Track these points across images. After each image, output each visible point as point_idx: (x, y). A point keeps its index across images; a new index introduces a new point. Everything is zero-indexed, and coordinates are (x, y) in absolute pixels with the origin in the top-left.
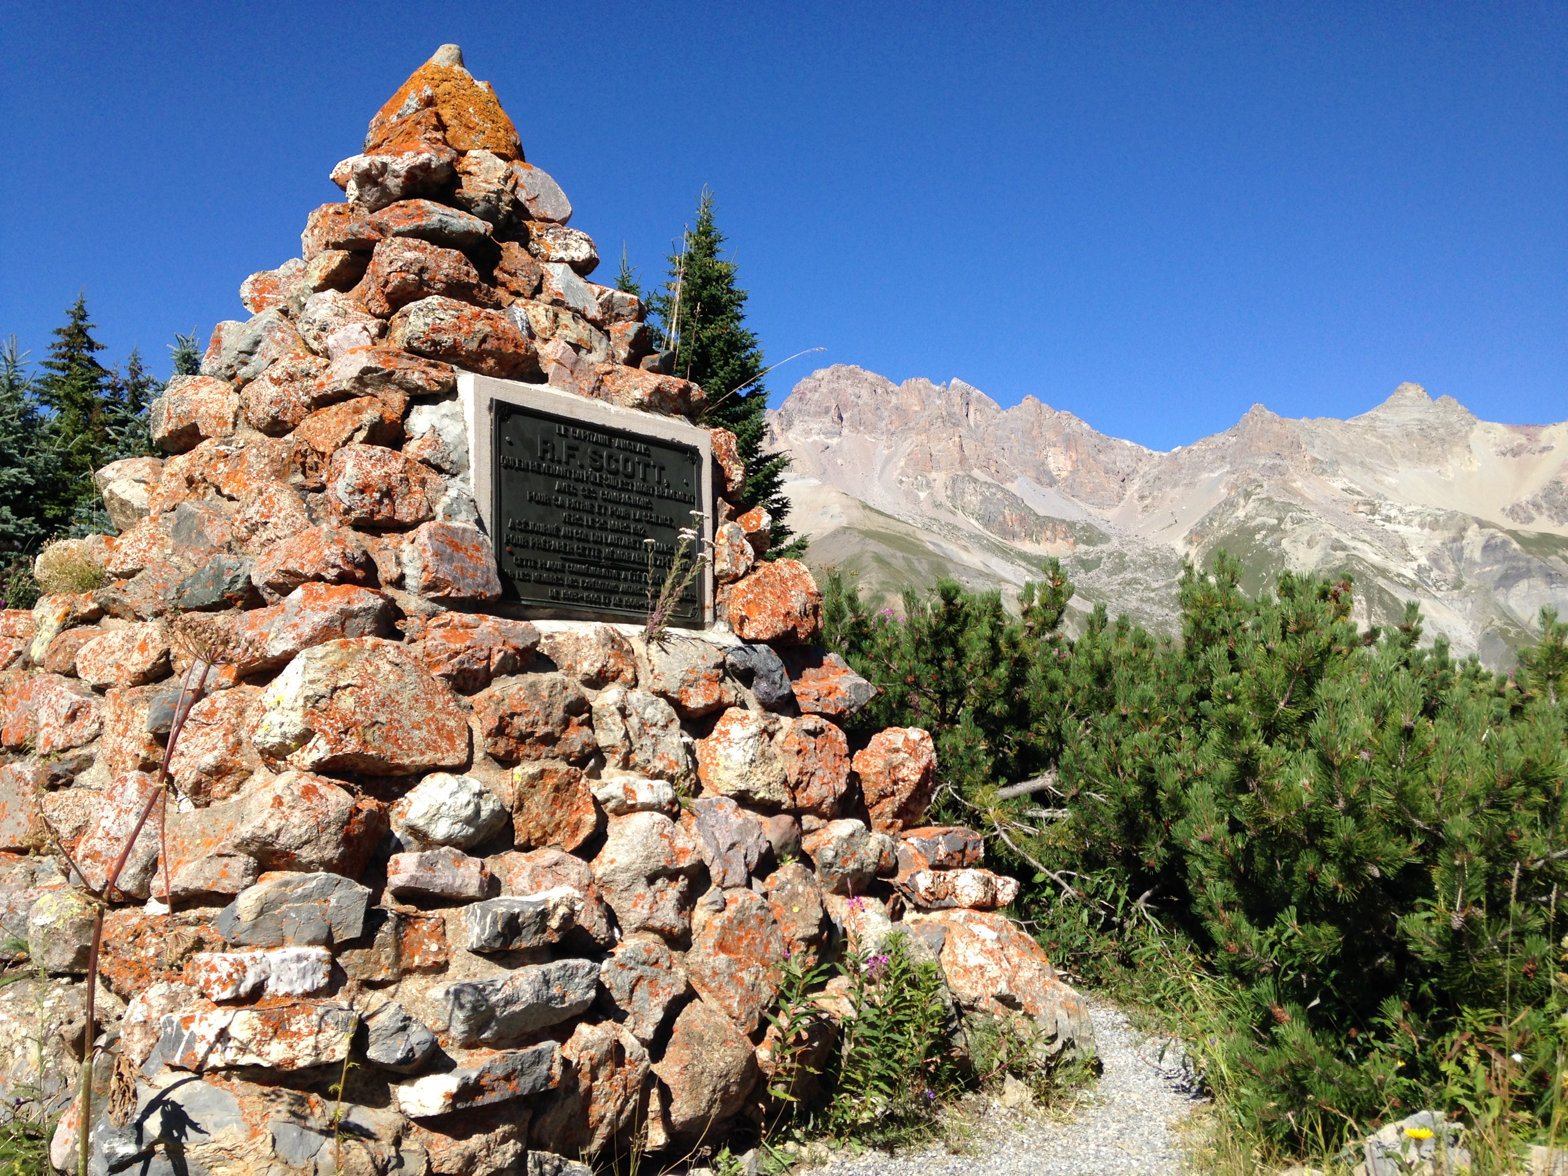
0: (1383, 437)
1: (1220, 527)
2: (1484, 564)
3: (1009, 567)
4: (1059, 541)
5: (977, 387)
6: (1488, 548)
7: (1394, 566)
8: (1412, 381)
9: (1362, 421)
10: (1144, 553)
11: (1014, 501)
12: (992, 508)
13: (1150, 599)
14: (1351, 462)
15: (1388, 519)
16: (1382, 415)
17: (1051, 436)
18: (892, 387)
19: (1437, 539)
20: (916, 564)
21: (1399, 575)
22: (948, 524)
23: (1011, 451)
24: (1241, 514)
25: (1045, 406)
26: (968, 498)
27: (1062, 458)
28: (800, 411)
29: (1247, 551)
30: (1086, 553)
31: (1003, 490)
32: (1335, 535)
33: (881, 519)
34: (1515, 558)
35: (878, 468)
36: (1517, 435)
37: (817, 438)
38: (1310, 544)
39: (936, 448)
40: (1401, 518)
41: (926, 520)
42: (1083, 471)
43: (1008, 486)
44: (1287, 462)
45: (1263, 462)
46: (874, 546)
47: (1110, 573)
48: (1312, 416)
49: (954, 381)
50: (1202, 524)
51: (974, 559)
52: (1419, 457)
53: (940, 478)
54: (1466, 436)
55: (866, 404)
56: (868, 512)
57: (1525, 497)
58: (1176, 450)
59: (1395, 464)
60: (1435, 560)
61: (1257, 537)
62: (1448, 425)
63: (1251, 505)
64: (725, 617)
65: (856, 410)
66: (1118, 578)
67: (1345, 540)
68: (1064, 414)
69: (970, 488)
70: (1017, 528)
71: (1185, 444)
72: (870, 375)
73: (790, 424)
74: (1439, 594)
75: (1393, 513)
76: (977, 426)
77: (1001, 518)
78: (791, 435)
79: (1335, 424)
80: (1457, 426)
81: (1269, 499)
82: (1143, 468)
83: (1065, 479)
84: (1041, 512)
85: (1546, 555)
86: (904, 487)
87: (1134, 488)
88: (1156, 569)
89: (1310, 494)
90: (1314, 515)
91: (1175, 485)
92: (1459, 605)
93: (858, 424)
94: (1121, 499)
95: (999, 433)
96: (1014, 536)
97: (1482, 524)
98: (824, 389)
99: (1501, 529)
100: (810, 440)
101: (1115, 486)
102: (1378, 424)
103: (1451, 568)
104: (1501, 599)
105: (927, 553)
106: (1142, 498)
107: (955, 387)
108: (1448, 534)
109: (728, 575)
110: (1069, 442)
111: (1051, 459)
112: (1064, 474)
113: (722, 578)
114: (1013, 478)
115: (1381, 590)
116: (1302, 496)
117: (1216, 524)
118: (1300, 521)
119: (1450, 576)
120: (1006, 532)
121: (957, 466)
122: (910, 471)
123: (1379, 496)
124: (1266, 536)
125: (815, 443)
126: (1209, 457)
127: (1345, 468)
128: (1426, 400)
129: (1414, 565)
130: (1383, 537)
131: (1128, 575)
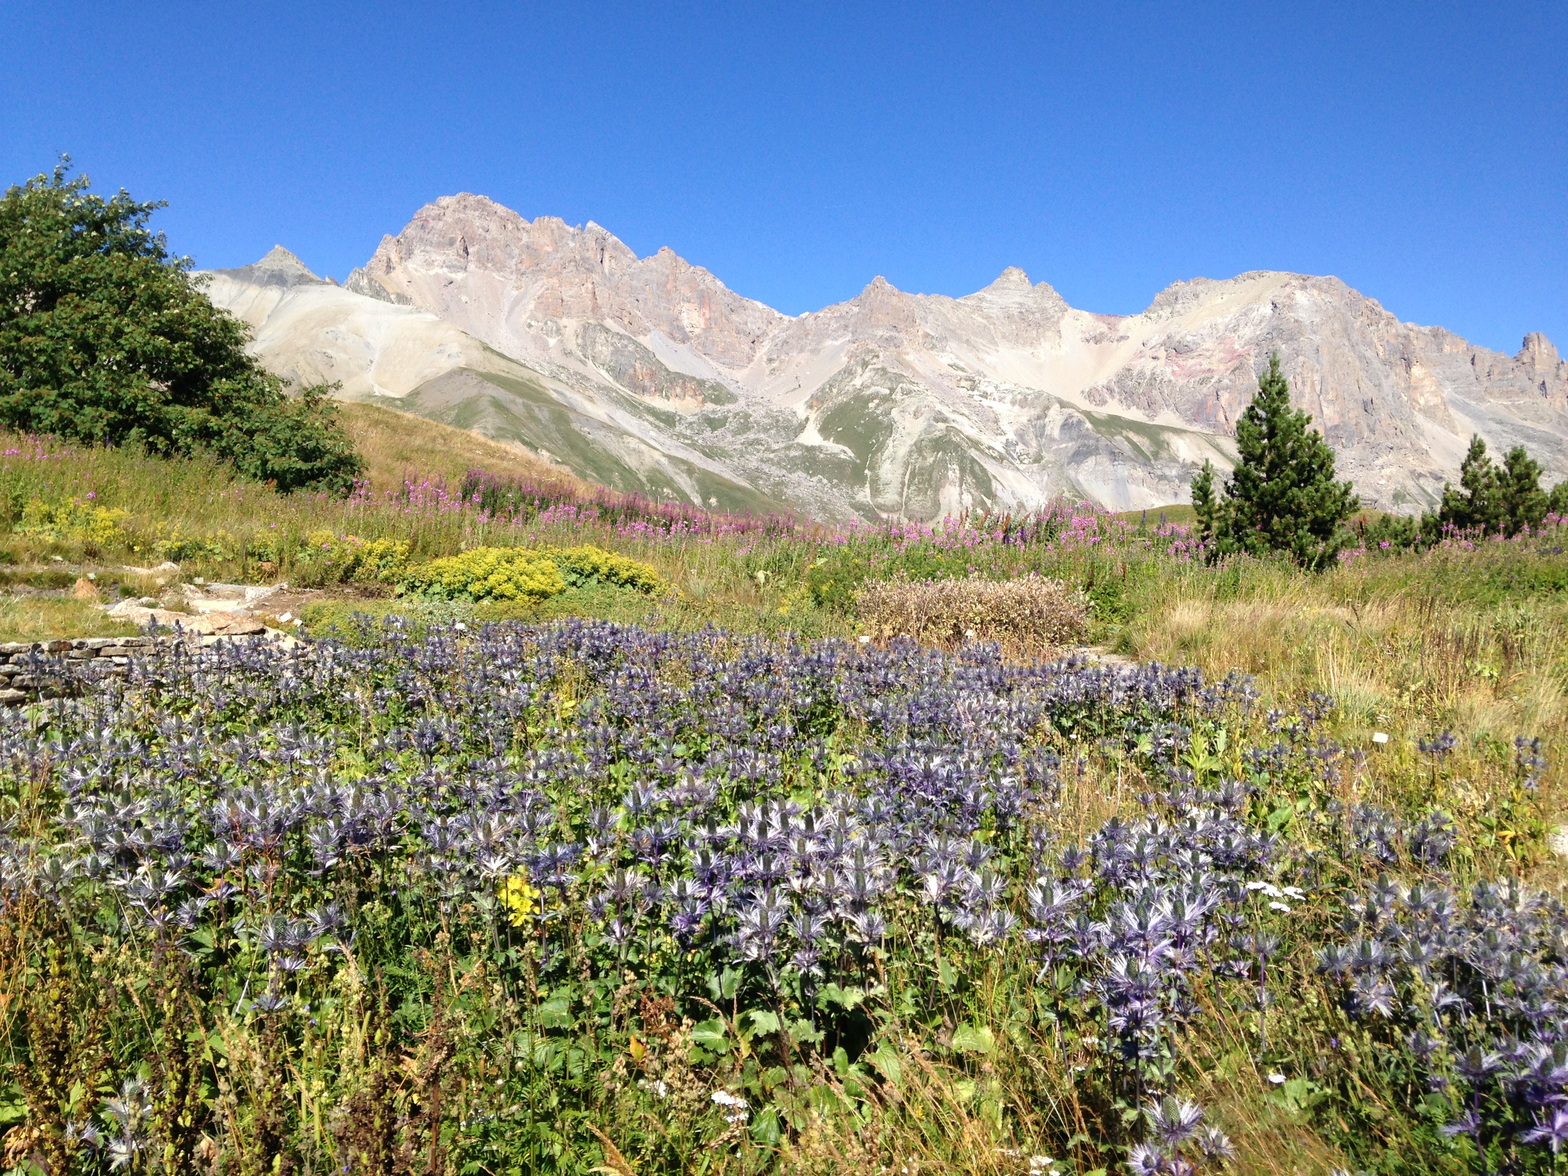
0: (988, 317)
1: (839, 394)
2: (1062, 441)
3: (634, 421)
4: (688, 398)
5: (614, 232)
6: (1066, 426)
7: (986, 439)
8: (1016, 266)
9: (970, 301)
10: (768, 415)
11: (646, 354)
12: (623, 360)
13: (769, 460)
14: (959, 339)
15: (985, 395)
16: (989, 297)
17: (685, 291)
18: (524, 224)
19: (1024, 416)
20: (536, 410)
21: (989, 448)
22: (576, 373)
23: (646, 303)
24: (858, 382)
25: (680, 259)
26: (599, 348)
27: (695, 314)
28: (421, 240)
29: (860, 418)
30: (713, 412)
31: (635, 342)
32: (939, 407)
33: (503, 363)
34: (1086, 436)
35: (506, 309)
36: (1101, 324)
37: (440, 271)
38: (916, 415)
39: (568, 293)
40: (996, 395)
41: (554, 368)
42: (716, 330)
43: (641, 339)
44: (902, 335)
45: (880, 333)
46: (493, 391)
47: (735, 433)
48: (928, 293)
49: (590, 224)
50: (823, 390)
51: (599, 410)
52: (1017, 339)
53: (571, 325)
54: (1058, 322)
55: (494, 239)
56: (488, 354)
57: (1101, 381)
58: (803, 315)
59: (996, 344)
60: (1021, 436)
61: (871, 405)
62: (1043, 310)
63: (868, 374)
65: (483, 245)
66: (742, 438)
67: (947, 412)
68: (700, 269)
69: (601, 337)
70: (647, 383)
71: (812, 311)
72: (499, 208)
73: (410, 253)
74: (1021, 467)
75: (990, 390)
76: (612, 275)
77: (631, 371)
78: (410, 265)
79: (948, 301)
80: (1051, 312)
81: (884, 369)
82: (774, 331)
83: (698, 337)
84: (672, 368)
85: (1113, 435)
86: (532, 331)
87: (763, 350)
88: (778, 431)
89: (920, 368)
90: (922, 387)
91: (801, 351)
92: (1038, 478)
93: (484, 261)
94: (750, 360)
95: (634, 283)
96: (644, 390)
97: (1063, 405)
98: (449, 219)
99: (1077, 409)
100: (432, 273)
101: (746, 348)
102: (984, 304)
103: (1034, 443)
104: (1072, 473)
105: (549, 401)
106: (770, 360)
107: (590, 231)
108: (1034, 412)
110: (704, 299)
111: (684, 315)
112: (697, 331)
114: (646, 331)
115: (973, 461)
116: (913, 369)
117: (835, 391)
118: (908, 393)
119: (1032, 451)
120: (637, 386)
121: (590, 314)
122: (540, 316)
123: (979, 373)
124: (878, 405)
125: (437, 276)
126: (834, 325)
127: (952, 345)
128: (1027, 286)
129: (1003, 439)
130: (980, 412)
131: (751, 436)
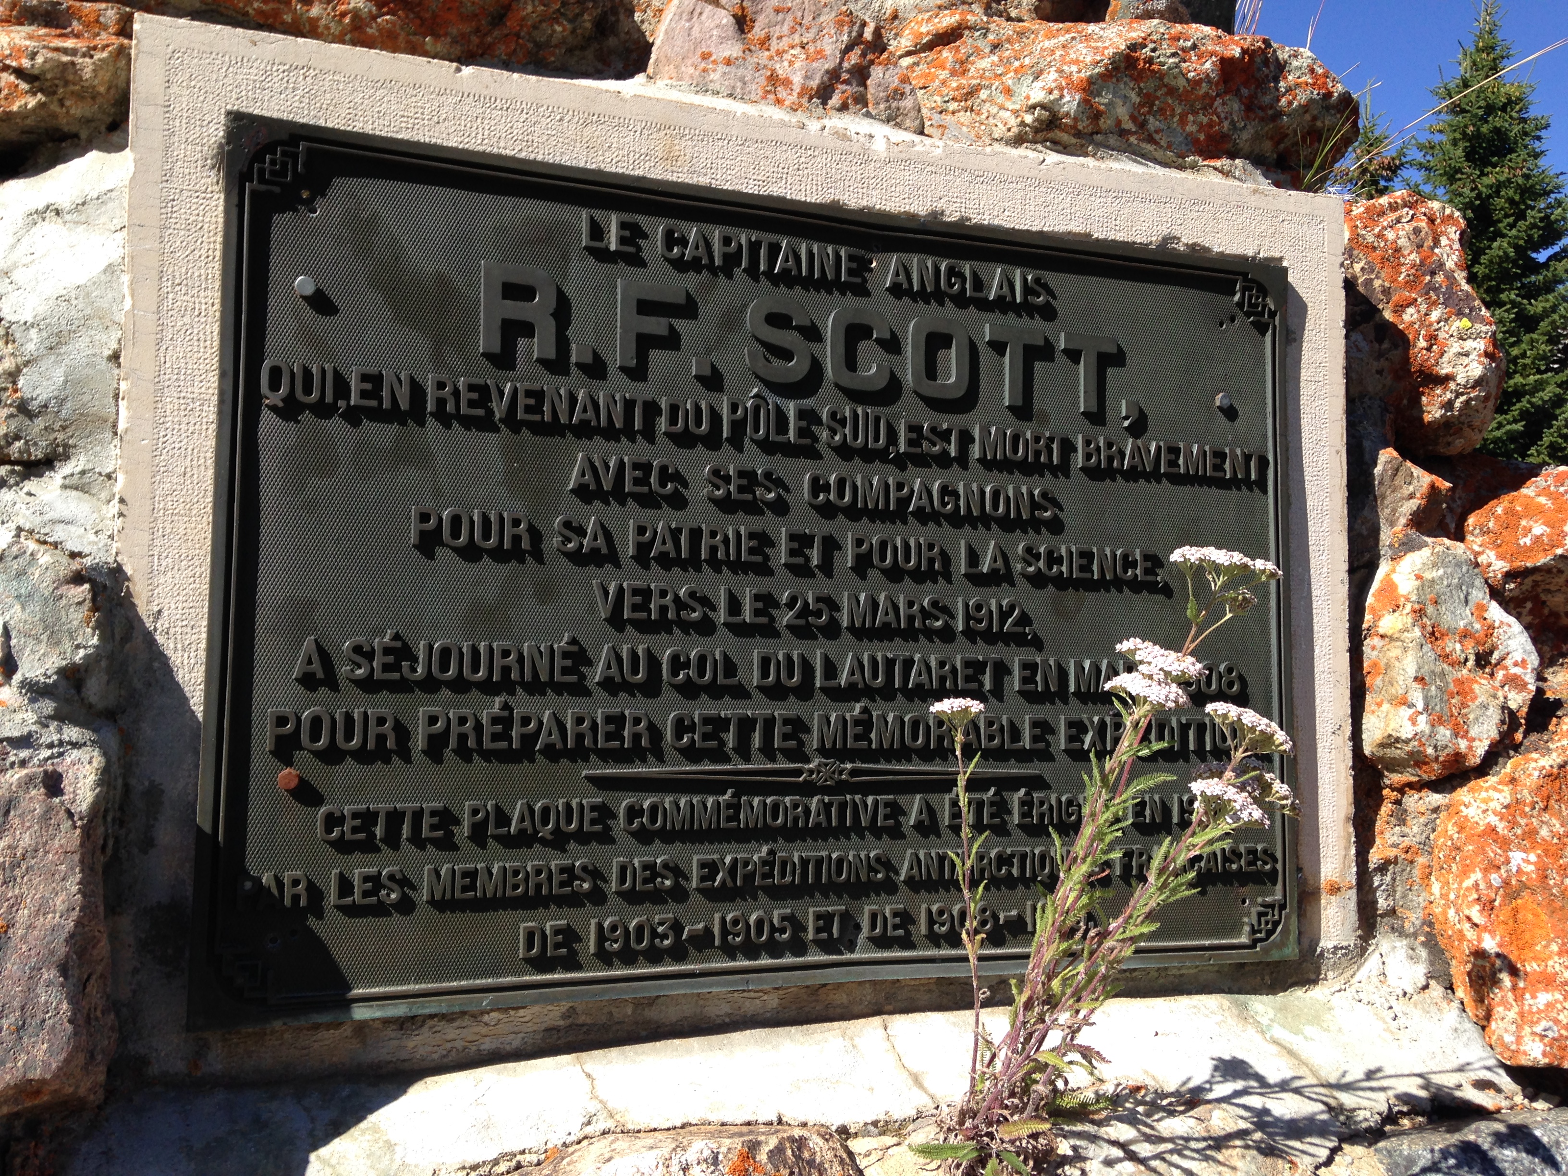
64: (1413, 919)
109: (1418, 760)
113: (1395, 765)
